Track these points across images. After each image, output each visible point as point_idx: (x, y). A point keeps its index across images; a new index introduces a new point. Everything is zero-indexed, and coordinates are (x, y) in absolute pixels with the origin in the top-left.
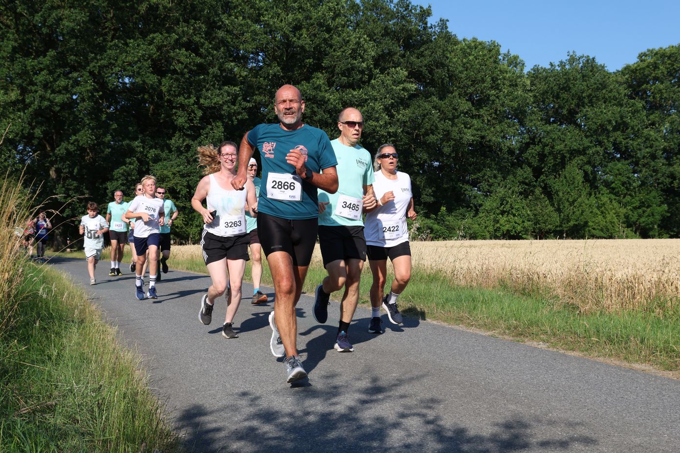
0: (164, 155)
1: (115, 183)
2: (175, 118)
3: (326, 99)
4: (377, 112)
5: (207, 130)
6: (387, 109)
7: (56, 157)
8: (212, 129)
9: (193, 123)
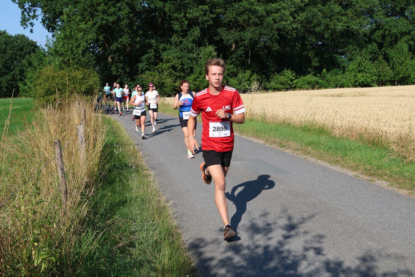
0: (168, 47)
1: (142, 64)
2: (173, 26)
3: (257, 10)
4: (286, 16)
5: (191, 32)
6: (292, 14)
7: (111, 51)
8: (194, 31)
9: (183, 28)
